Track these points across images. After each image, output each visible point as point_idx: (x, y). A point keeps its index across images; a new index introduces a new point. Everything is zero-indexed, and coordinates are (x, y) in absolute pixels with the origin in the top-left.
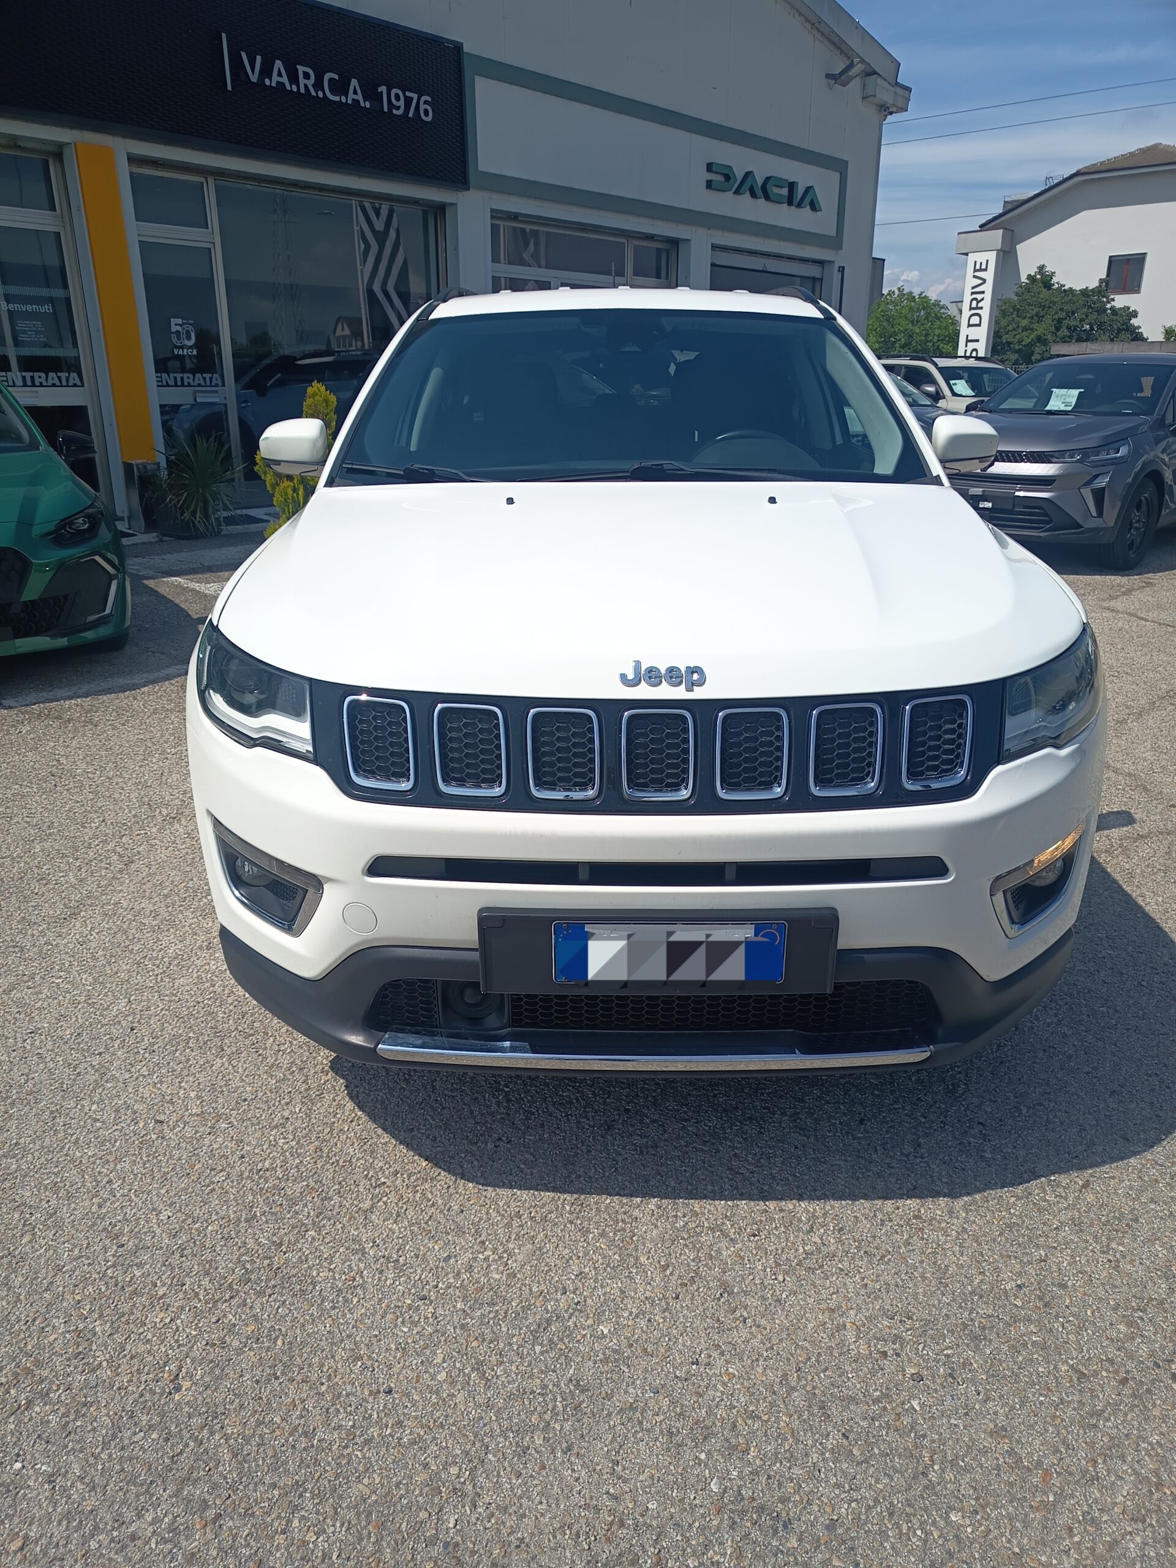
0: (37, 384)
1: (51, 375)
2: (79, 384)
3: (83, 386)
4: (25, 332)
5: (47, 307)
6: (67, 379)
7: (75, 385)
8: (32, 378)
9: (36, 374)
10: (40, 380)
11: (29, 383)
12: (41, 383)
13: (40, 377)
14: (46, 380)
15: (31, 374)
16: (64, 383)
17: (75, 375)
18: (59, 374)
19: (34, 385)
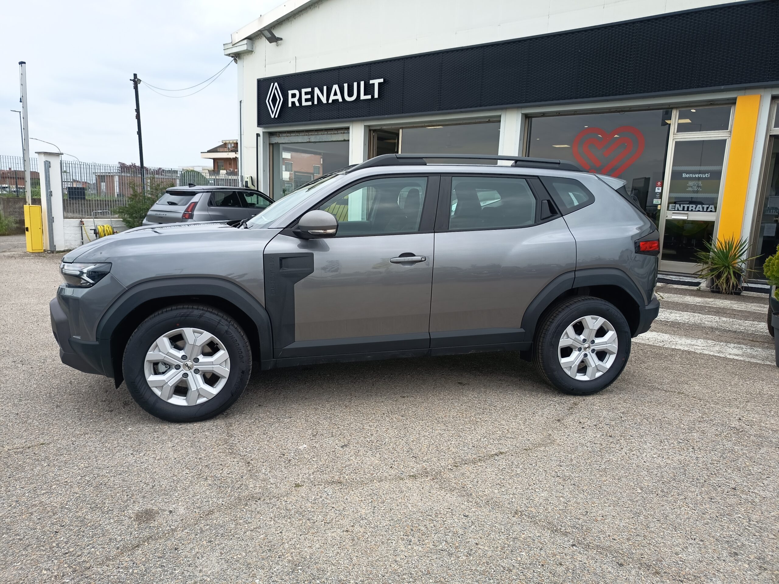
0: (690, 210)
1: (699, 206)
2: (713, 210)
3: (715, 211)
4: (691, 187)
5: (707, 175)
6: (708, 208)
7: (711, 211)
8: (688, 207)
9: (691, 206)
10: (692, 208)
11: (686, 209)
12: (692, 210)
13: (692, 207)
14: (695, 208)
15: (688, 205)
16: (705, 210)
17: (713, 206)
18: (703, 206)
19: (688, 210)
